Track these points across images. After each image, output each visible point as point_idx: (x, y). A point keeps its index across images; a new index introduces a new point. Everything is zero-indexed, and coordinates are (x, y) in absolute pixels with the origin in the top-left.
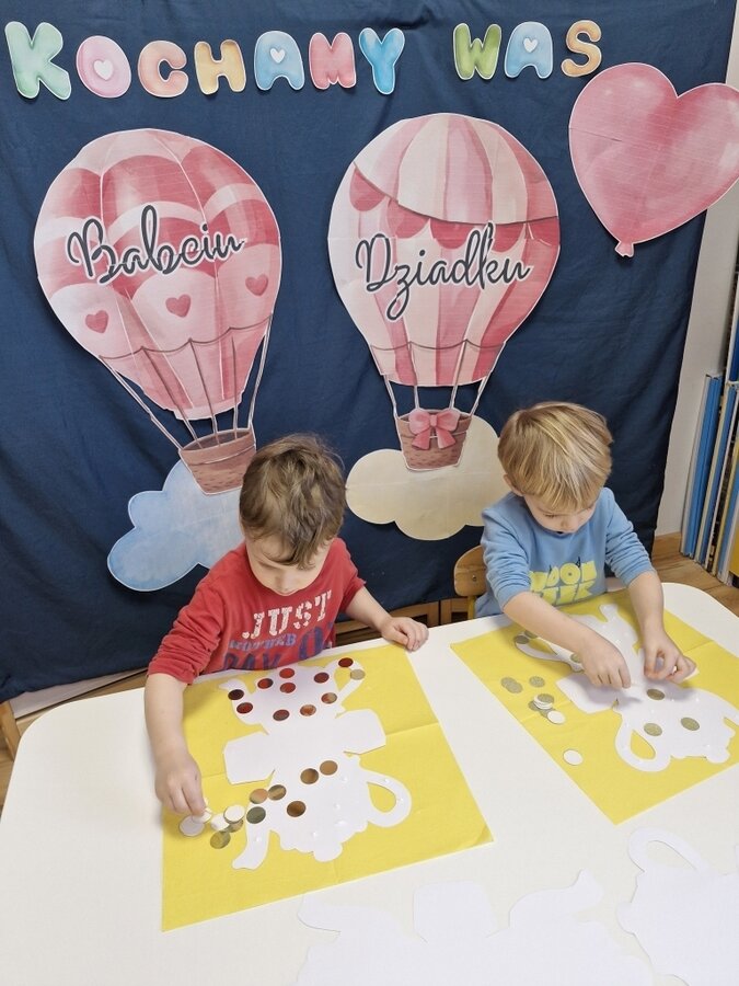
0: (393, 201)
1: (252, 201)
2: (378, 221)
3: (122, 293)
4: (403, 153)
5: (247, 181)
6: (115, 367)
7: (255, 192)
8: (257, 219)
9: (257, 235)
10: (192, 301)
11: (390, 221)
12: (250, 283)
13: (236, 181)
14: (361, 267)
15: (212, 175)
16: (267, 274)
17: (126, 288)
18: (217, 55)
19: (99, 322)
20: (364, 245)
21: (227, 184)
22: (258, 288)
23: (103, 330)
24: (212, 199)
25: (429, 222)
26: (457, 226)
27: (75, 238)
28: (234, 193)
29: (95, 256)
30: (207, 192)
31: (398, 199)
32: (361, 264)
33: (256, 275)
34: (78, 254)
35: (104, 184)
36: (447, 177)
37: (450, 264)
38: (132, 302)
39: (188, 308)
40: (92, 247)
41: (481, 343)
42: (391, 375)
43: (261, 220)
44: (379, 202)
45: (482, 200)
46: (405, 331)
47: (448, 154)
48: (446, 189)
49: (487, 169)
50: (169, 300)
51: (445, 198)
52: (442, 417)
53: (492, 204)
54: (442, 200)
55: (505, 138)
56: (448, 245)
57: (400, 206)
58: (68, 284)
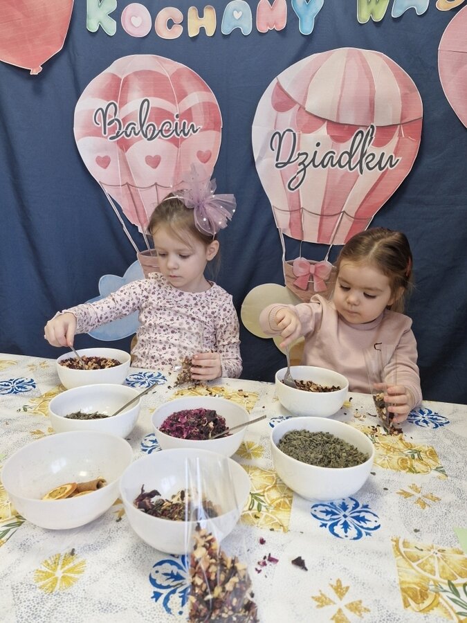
0: (302, 108)
1: (209, 102)
2: (290, 120)
3: (121, 148)
4: (313, 75)
5: (206, 90)
6: (107, 190)
7: (211, 97)
8: (210, 114)
9: (209, 124)
10: (162, 160)
11: (298, 122)
12: (199, 154)
13: (200, 90)
14: (273, 150)
15: (186, 84)
16: (211, 150)
17: (124, 145)
18: (201, 15)
19: (104, 162)
20: (277, 135)
21: (195, 91)
22: (204, 158)
23: (105, 167)
24: (184, 100)
25: (326, 123)
26: (347, 126)
27: (100, 111)
28: (199, 97)
29: (109, 124)
30: (182, 95)
31: (306, 107)
32: (274, 148)
33: (204, 150)
34: (100, 121)
35: (123, 84)
36: (342, 91)
37: (338, 154)
38: (126, 154)
39: (158, 163)
40: (109, 118)
41: (355, 215)
42: (285, 230)
43: (212, 115)
44: (291, 108)
45: (366, 107)
46: (299, 199)
47: (344, 75)
48: (340, 100)
49: (372, 85)
50: (148, 156)
51: (338, 106)
52: (319, 267)
53: (373, 112)
54: (337, 107)
55: (388, 62)
56: (338, 140)
57: (307, 112)
58: (90, 136)
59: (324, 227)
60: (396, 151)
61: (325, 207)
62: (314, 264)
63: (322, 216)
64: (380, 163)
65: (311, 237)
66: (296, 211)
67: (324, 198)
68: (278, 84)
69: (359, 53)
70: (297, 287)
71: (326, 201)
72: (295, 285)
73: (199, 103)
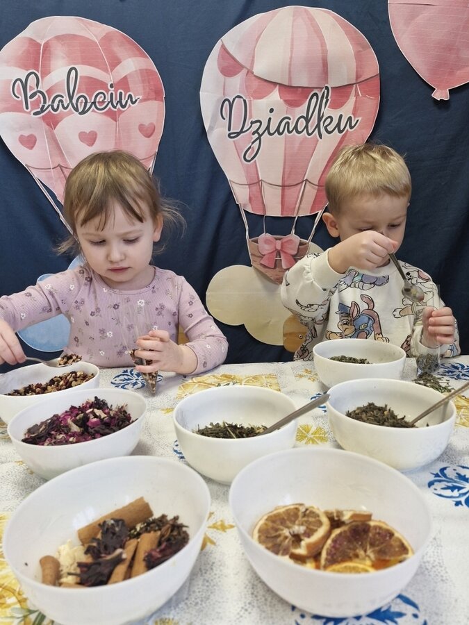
0: (250, 72)
1: (146, 70)
2: (238, 86)
3: (48, 124)
4: (259, 37)
5: (142, 55)
6: (36, 175)
7: (149, 64)
8: (149, 83)
9: (149, 94)
10: (98, 136)
11: (247, 87)
12: (141, 128)
13: (135, 56)
14: (224, 119)
15: (119, 50)
16: (155, 123)
17: (52, 122)
19: (29, 142)
20: (227, 102)
21: (130, 57)
22: (148, 132)
23: (31, 148)
24: (118, 67)
25: (277, 87)
26: (300, 89)
27: (19, 82)
28: (135, 64)
29: (32, 97)
30: (115, 62)
31: (254, 71)
32: (225, 117)
33: (147, 123)
34: (20, 93)
35: (44, 50)
36: (292, 52)
37: (294, 119)
38: (55, 131)
39: (95, 141)
40: (30, 90)
41: (319, 183)
42: (245, 205)
43: (152, 83)
44: (239, 72)
45: (319, 68)
46: (257, 171)
47: (292, 35)
48: (291, 61)
49: (323, 44)
50: (81, 133)
51: (290, 68)
52: (285, 242)
53: (327, 71)
54: (288, 70)
55: (337, 20)
56: (292, 104)
57: (255, 76)
58: (10, 111)
59: (286, 199)
60: (355, 112)
61: (286, 176)
62: (280, 239)
63: (283, 186)
64: (338, 125)
65: (274, 211)
66: (255, 183)
67: (284, 168)
68: (223, 46)
69: (306, 11)
70: (264, 266)
71: (286, 170)
72: (261, 264)
73: (136, 71)
